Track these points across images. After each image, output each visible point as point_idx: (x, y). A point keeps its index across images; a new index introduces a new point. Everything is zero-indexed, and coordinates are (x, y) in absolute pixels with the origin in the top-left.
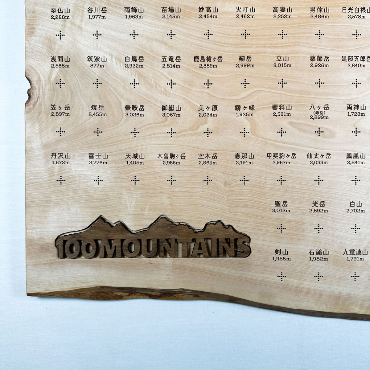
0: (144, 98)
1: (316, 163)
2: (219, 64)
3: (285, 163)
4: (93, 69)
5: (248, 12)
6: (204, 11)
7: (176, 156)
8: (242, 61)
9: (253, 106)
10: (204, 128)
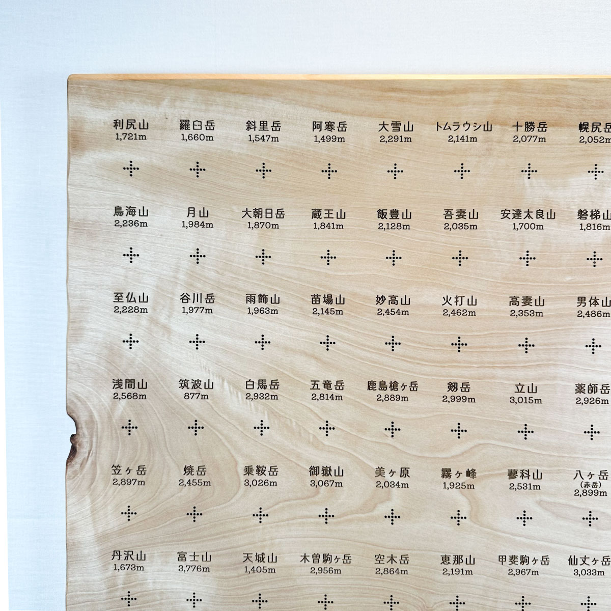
0: (278, 453)
1: (584, 573)
2: (411, 395)
3: (531, 573)
4: (190, 402)
5: (465, 306)
6: (386, 302)
7: (333, 558)
8: (452, 391)
9: (473, 471)
10: (385, 509)
